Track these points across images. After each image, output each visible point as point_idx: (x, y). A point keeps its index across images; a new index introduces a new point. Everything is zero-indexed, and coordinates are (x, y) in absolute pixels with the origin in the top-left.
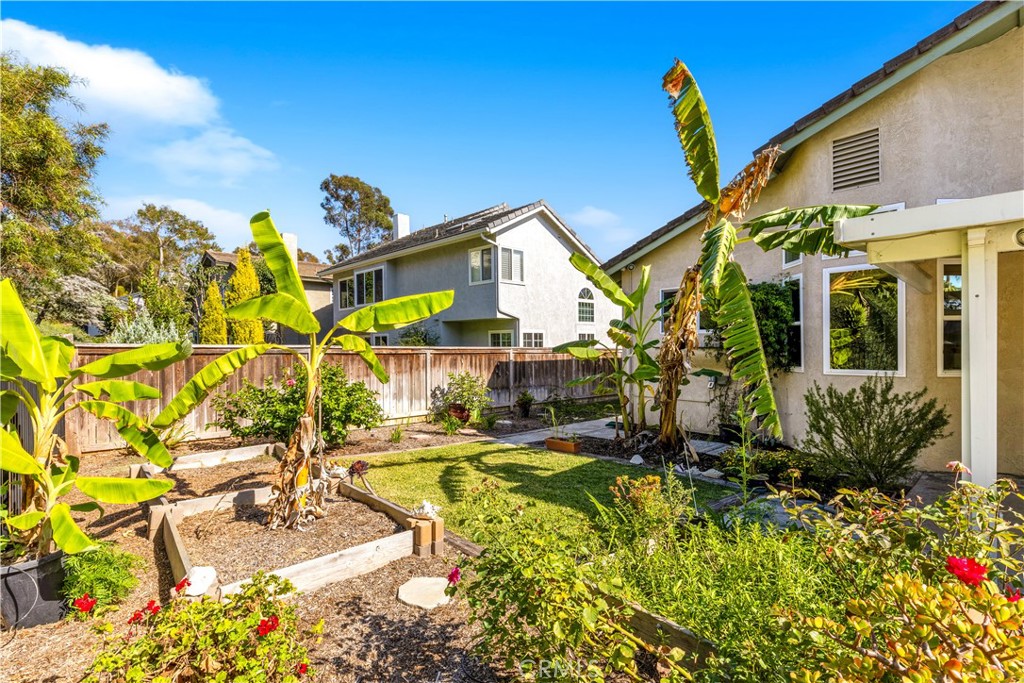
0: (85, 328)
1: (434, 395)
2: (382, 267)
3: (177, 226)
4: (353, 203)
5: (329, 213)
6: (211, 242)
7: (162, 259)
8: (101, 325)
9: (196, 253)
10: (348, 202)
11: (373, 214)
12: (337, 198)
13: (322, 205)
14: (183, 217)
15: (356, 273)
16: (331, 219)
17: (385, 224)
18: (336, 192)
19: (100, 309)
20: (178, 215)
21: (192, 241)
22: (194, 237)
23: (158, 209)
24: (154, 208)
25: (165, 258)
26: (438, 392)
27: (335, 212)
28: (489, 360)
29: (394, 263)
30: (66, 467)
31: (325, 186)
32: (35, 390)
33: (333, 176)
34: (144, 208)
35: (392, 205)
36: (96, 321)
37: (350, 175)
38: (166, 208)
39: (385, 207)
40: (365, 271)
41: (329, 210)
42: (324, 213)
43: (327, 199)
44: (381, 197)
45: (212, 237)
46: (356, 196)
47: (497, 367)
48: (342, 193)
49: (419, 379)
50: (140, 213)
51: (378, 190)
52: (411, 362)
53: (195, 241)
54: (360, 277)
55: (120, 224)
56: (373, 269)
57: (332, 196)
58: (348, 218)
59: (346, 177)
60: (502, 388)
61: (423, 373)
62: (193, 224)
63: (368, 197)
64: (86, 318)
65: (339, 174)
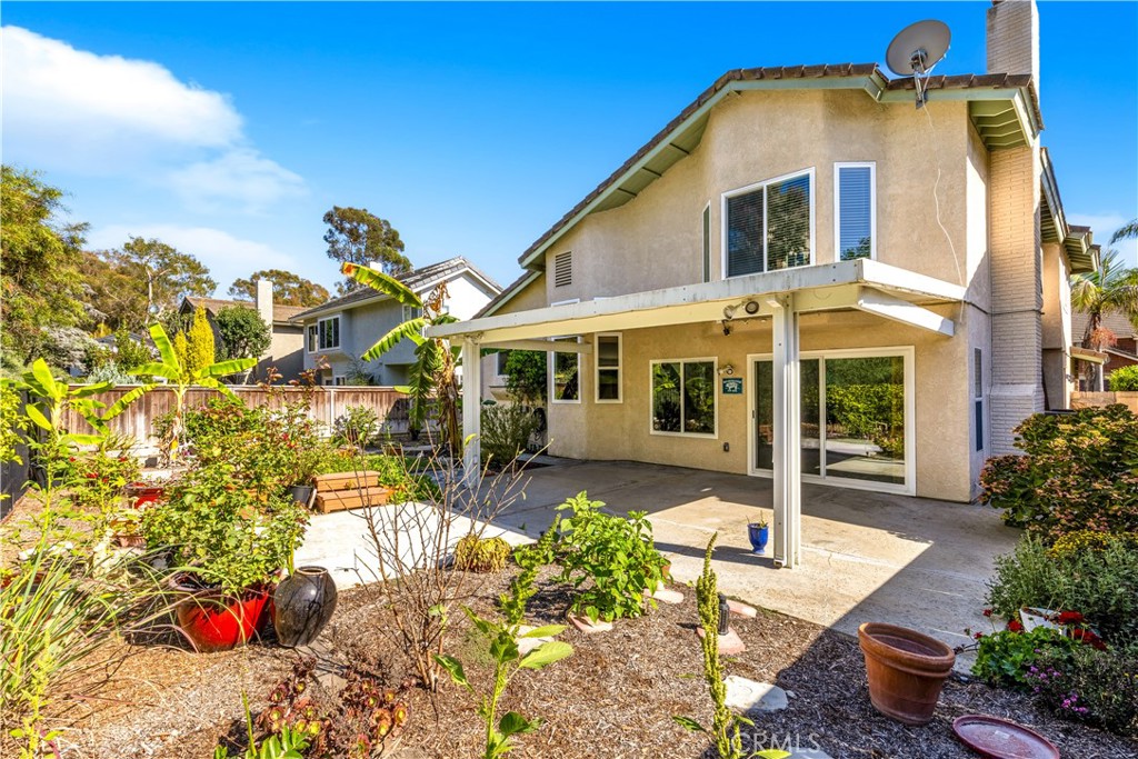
0: (68, 370)
1: (337, 422)
2: (339, 316)
3: (167, 260)
4: (359, 236)
5: (333, 246)
6: (204, 277)
7: (151, 295)
8: (83, 367)
9: (188, 288)
10: (354, 236)
11: (380, 247)
12: (342, 231)
13: (326, 238)
14: (173, 251)
15: (320, 320)
16: (335, 253)
17: (393, 258)
18: (341, 224)
19: (82, 353)
20: (168, 248)
21: (184, 275)
22: (186, 272)
23: (146, 242)
24: (142, 241)
25: (154, 293)
26: (341, 420)
27: (340, 246)
28: (390, 397)
29: (350, 313)
30: (64, 432)
31: (329, 218)
32: (52, 401)
33: (336, 208)
34: (131, 242)
35: (400, 238)
36: (79, 364)
37: (355, 208)
38: (155, 242)
39: (394, 240)
40: (325, 319)
41: (333, 243)
42: (327, 246)
43: (330, 231)
44: (389, 230)
45: (206, 271)
46: (363, 228)
47: (398, 402)
48: (348, 226)
49: (324, 410)
50: (128, 247)
51: (386, 223)
52: (317, 398)
53: (187, 275)
54: (322, 323)
55: (106, 254)
56: (332, 318)
57: (337, 229)
58: (354, 251)
59: (350, 209)
60: (402, 419)
61: (327, 406)
62: (185, 258)
63: (374, 230)
64: (69, 361)
65: (344, 206)
